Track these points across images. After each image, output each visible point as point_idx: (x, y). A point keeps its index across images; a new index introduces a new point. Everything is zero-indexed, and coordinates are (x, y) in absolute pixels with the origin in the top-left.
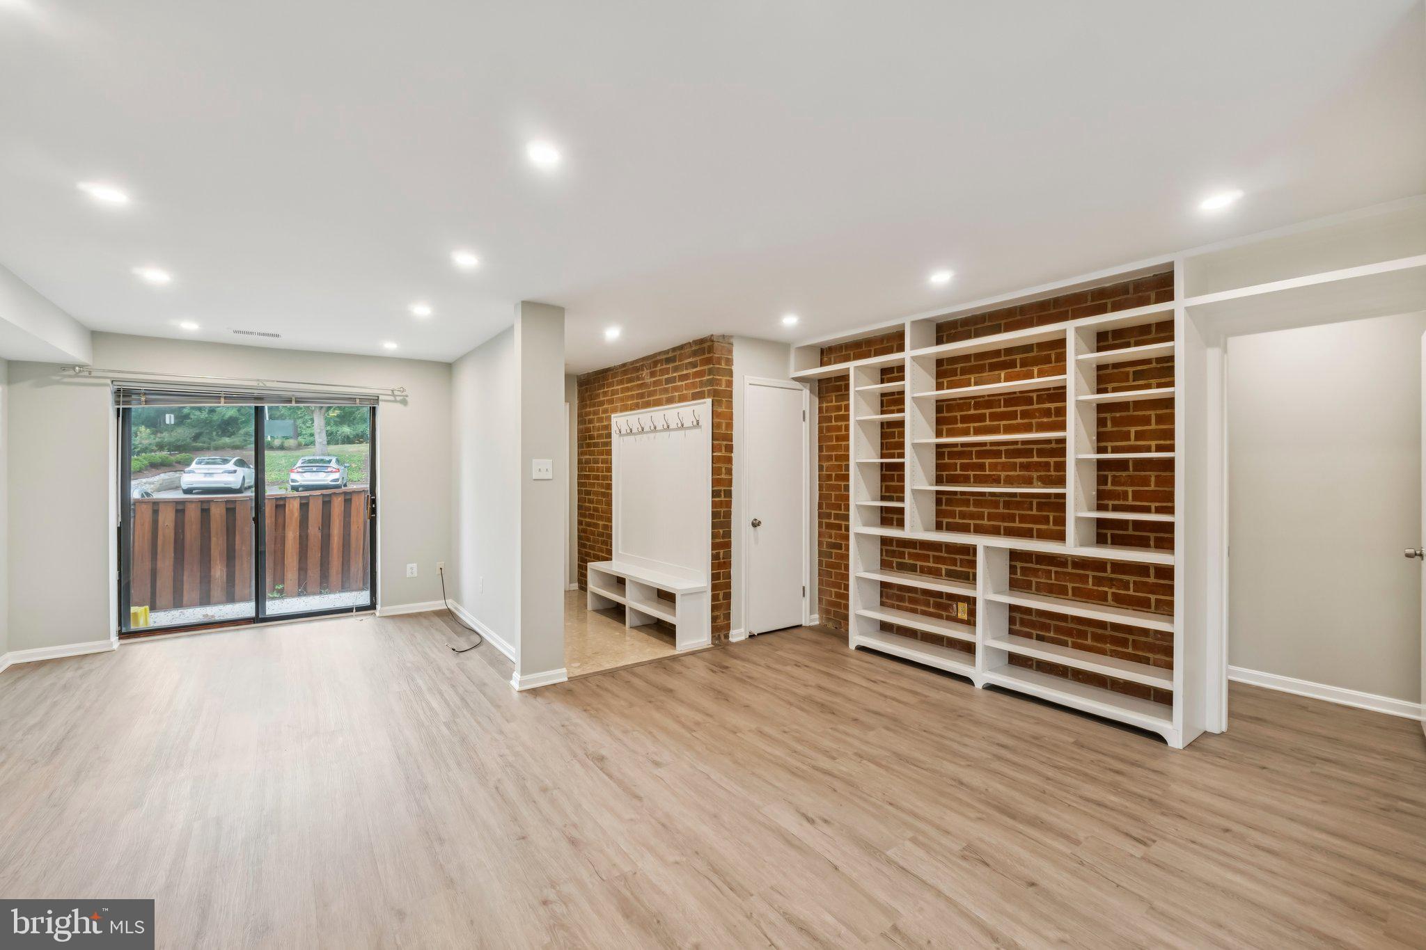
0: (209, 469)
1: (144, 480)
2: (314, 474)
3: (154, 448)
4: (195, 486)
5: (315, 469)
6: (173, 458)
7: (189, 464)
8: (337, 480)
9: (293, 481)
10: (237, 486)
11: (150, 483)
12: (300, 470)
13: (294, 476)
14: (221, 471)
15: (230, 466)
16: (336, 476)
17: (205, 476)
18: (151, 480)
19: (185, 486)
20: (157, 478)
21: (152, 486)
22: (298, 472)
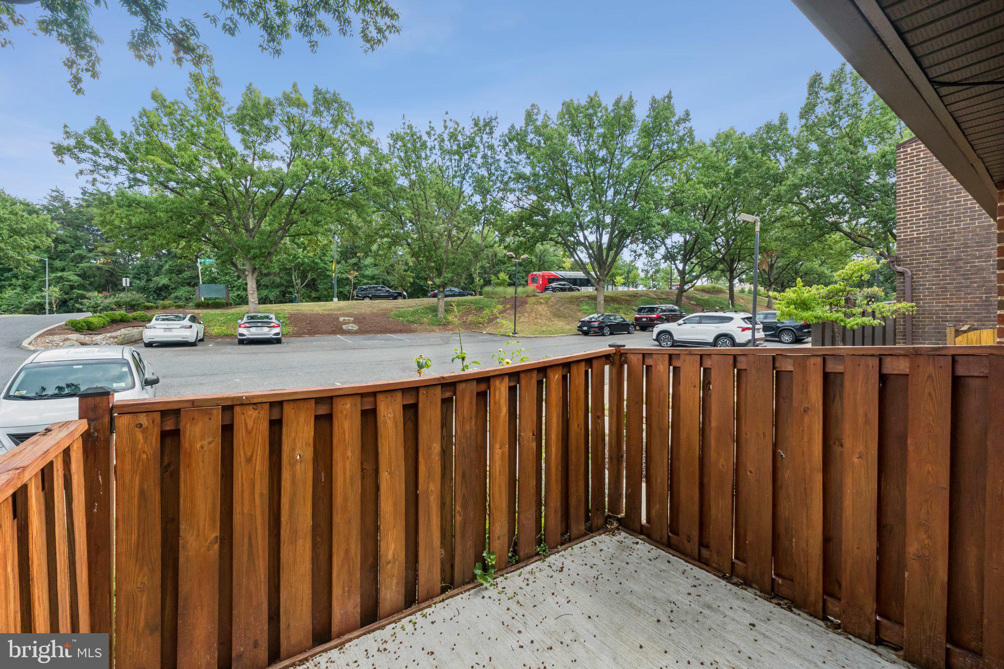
0: (168, 325)
1: (108, 335)
2: (259, 328)
3: (114, 307)
4: (156, 340)
5: (259, 324)
6: (130, 315)
7: (150, 321)
8: (278, 334)
9: (241, 335)
10: (193, 340)
11: (114, 338)
12: (247, 325)
13: (242, 330)
14: (179, 326)
15: (186, 322)
16: (277, 330)
17: (165, 331)
18: (114, 334)
19: (146, 341)
20: (118, 333)
21: (116, 340)
22: (245, 327)
